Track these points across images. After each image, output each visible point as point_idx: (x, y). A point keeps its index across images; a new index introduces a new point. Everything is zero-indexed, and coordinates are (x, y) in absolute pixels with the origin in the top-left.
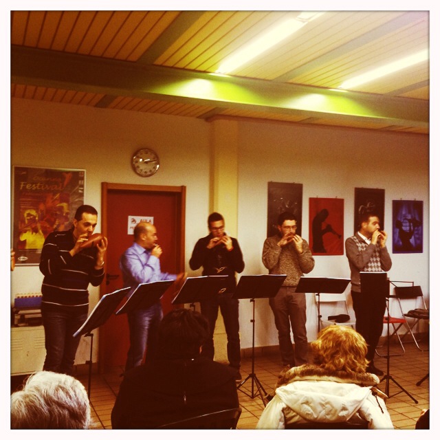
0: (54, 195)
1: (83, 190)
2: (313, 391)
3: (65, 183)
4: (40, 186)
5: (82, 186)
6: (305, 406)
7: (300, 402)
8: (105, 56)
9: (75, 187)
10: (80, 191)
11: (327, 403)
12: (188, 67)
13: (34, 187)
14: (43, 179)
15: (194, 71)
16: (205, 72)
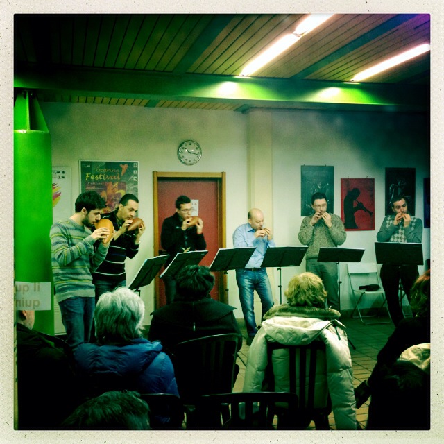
0: (113, 183)
1: (137, 179)
2: (286, 324)
3: (122, 174)
4: (102, 177)
5: (137, 175)
6: (279, 335)
7: (276, 331)
8: (147, 68)
9: (130, 176)
10: (135, 180)
11: (294, 333)
12: (215, 73)
13: (97, 178)
14: (105, 171)
15: (221, 75)
16: (230, 76)
